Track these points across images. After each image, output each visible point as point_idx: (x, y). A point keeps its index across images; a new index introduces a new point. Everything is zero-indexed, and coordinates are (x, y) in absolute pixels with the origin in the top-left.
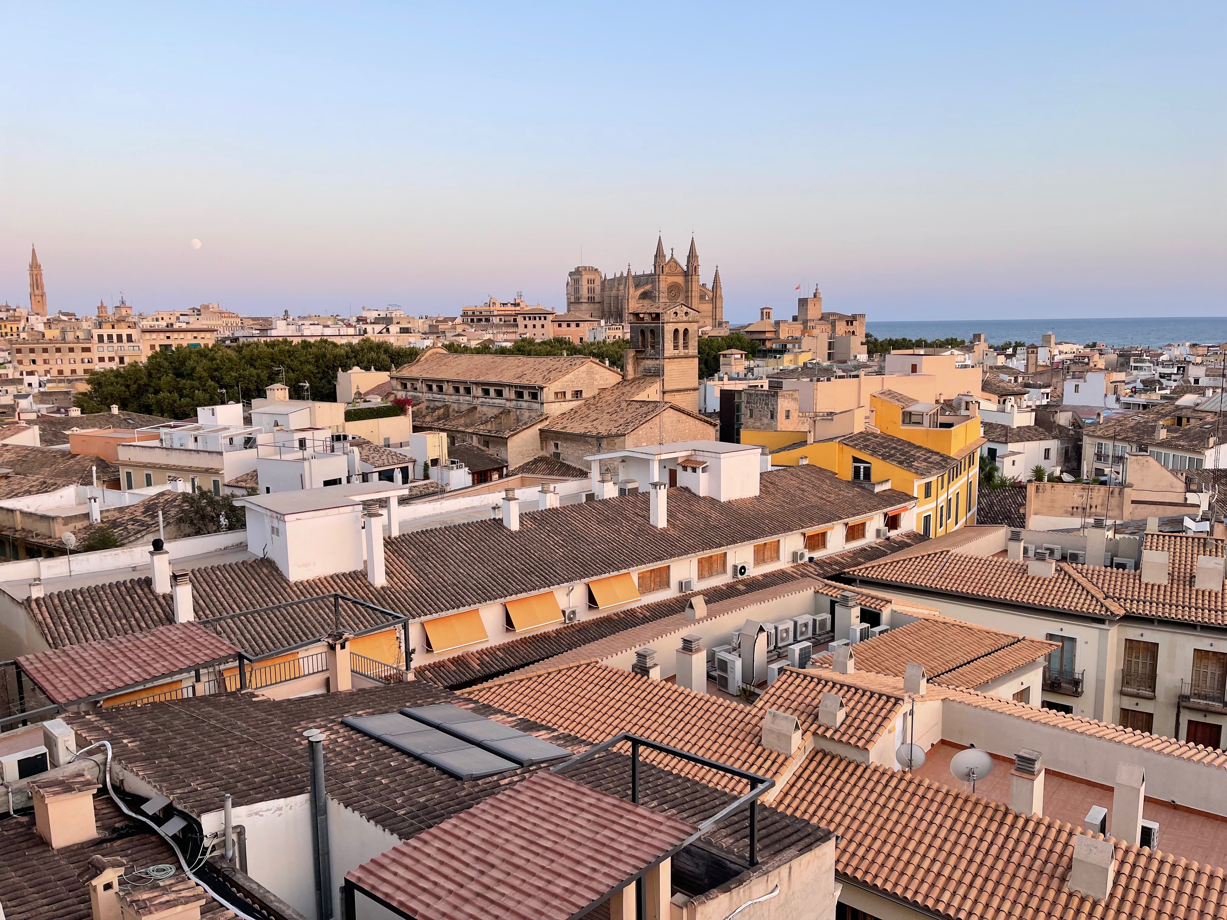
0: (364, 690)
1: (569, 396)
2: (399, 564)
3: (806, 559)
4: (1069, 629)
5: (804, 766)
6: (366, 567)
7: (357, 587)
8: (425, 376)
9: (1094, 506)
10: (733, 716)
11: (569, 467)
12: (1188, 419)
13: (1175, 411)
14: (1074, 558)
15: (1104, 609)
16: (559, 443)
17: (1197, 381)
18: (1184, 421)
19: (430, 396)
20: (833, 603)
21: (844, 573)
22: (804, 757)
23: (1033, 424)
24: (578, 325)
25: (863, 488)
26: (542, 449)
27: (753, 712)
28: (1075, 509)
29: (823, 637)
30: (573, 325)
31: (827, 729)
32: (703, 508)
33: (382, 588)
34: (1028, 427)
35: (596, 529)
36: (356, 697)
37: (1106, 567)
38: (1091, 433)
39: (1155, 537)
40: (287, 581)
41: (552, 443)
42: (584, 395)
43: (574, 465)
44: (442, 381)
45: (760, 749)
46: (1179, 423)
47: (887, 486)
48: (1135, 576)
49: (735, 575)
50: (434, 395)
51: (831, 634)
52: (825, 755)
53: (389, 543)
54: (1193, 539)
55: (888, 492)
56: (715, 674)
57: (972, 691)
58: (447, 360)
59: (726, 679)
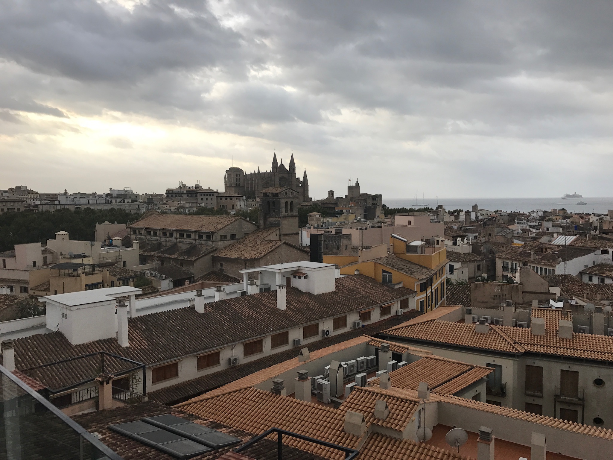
0: (120, 407)
1: (228, 237)
2: (136, 334)
3: (361, 326)
4: (498, 361)
5: (368, 442)
6: (117, 336)
7: (112, 348)
8: (147, 227)
9: (504, 295)
10: (327, 415)
11: (229, 277)
12: (546, 249)
13: (539, 245)
14: (497, 323)
15: (514, 349)
16: (223, 263)
17: (548, 229)
18: (544, 250)
19: (149, 237)
20: (377, 350)
21: (381, 333)
22: (367, 437)
23: (471, 252)
24: (231, 199)
25: (388, 287)
26: (213, 267)
27: (338, 413)
28: (495, 296)
29: (372, 369)
30: (228, 199)
31: (379, 420)
32: (305, 299)
33: (127, 347)
34: (469, 253)
35: (247, 312)
36: (115, 412)
37: (514, 327)
38: (500, 257)
39: (537, 310)
40: (70, 345)
41: (219, 264)
42: (237, 237)
43: (231, 276)
44: (156, 229)
45: (343, 433)
46: (542, 251)
47: (400, 286)
48: (528, 331)
49: (323, 335)
50: (152, 237)
51: (377, 367)
52: (378, 435)
53: (131, 321)
54: (556, 311)
55: (401, 289)
56: (315, 392)
57: (452, 396)
58: (159, 218)
59: (322, 395)
